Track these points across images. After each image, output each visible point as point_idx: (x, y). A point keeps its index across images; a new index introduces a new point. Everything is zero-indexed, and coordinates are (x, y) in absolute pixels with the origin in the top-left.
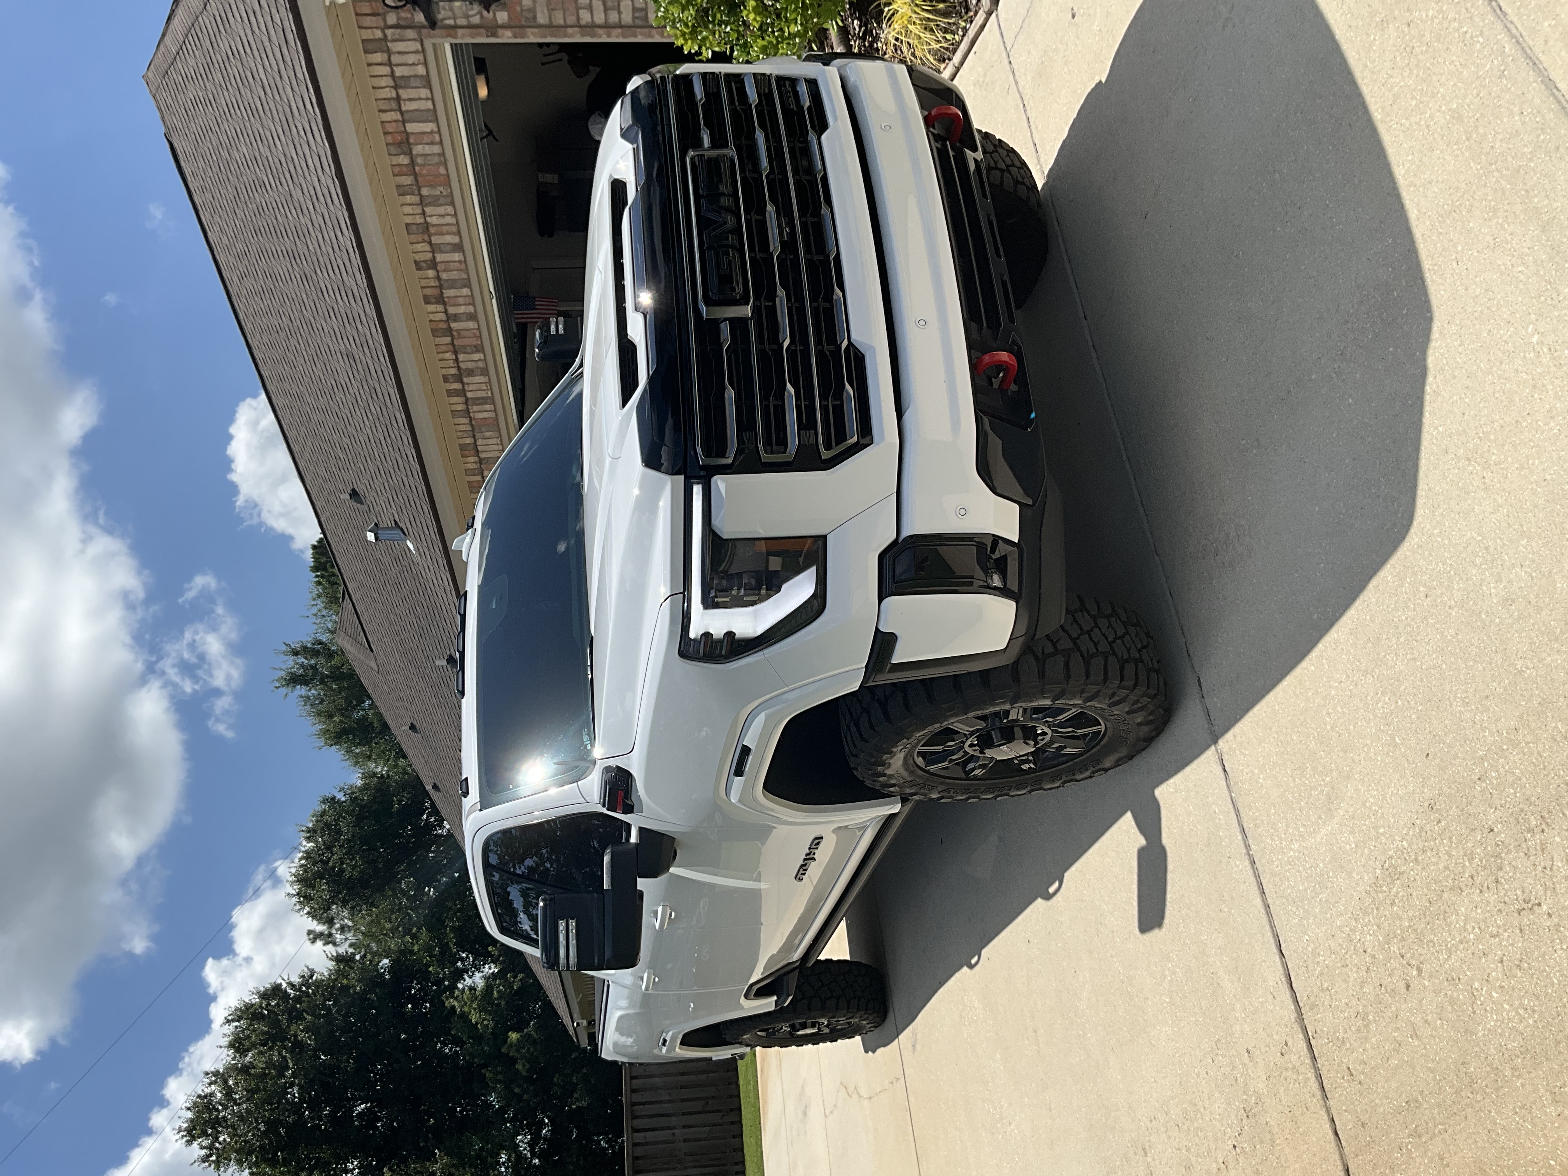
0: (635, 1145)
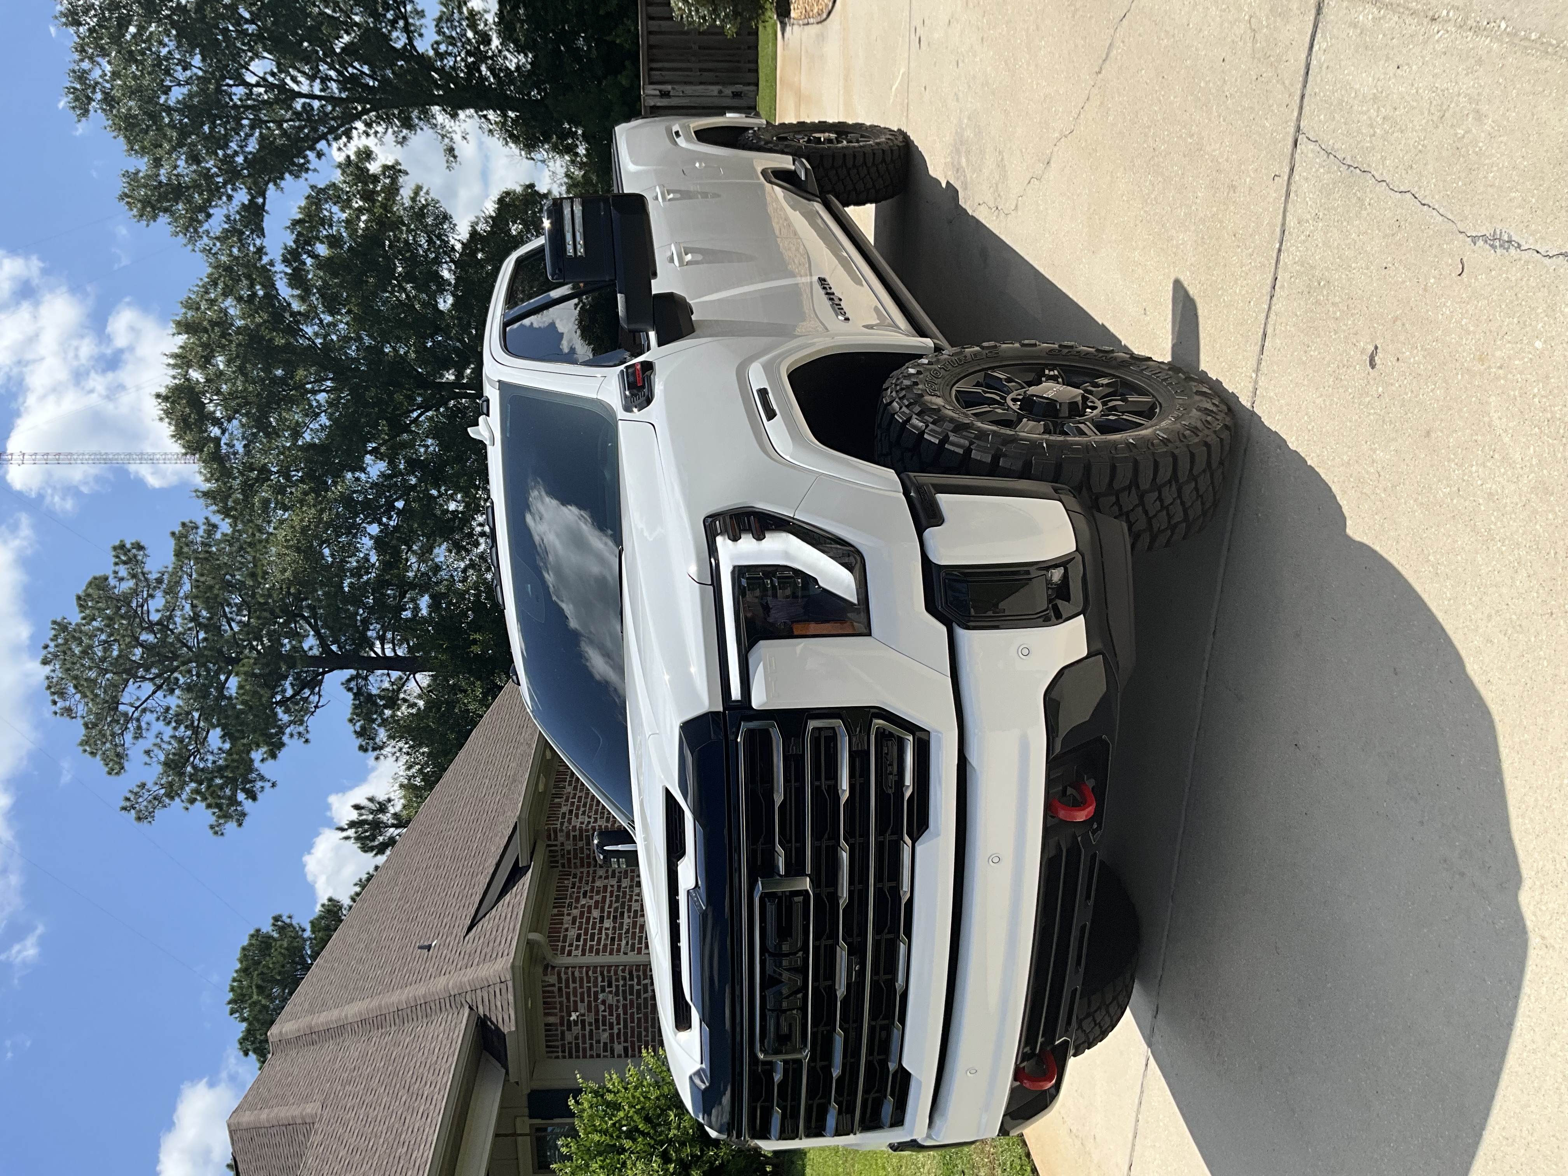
0: (650, 33)
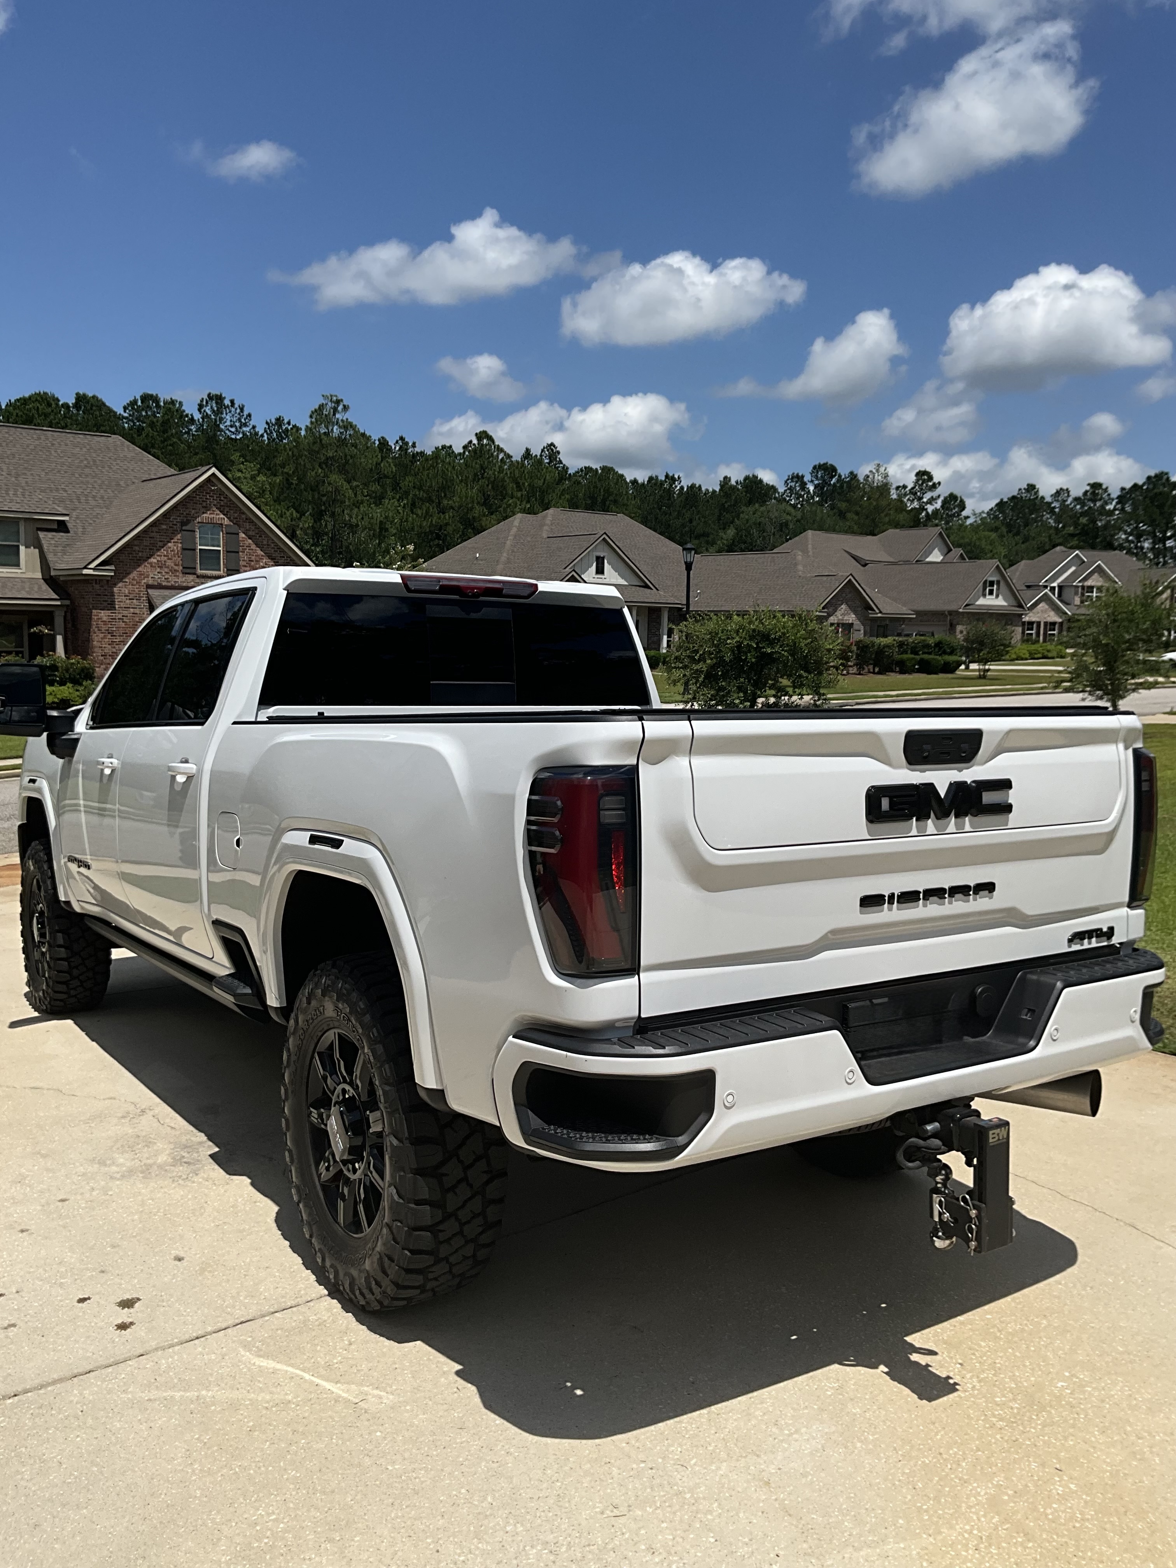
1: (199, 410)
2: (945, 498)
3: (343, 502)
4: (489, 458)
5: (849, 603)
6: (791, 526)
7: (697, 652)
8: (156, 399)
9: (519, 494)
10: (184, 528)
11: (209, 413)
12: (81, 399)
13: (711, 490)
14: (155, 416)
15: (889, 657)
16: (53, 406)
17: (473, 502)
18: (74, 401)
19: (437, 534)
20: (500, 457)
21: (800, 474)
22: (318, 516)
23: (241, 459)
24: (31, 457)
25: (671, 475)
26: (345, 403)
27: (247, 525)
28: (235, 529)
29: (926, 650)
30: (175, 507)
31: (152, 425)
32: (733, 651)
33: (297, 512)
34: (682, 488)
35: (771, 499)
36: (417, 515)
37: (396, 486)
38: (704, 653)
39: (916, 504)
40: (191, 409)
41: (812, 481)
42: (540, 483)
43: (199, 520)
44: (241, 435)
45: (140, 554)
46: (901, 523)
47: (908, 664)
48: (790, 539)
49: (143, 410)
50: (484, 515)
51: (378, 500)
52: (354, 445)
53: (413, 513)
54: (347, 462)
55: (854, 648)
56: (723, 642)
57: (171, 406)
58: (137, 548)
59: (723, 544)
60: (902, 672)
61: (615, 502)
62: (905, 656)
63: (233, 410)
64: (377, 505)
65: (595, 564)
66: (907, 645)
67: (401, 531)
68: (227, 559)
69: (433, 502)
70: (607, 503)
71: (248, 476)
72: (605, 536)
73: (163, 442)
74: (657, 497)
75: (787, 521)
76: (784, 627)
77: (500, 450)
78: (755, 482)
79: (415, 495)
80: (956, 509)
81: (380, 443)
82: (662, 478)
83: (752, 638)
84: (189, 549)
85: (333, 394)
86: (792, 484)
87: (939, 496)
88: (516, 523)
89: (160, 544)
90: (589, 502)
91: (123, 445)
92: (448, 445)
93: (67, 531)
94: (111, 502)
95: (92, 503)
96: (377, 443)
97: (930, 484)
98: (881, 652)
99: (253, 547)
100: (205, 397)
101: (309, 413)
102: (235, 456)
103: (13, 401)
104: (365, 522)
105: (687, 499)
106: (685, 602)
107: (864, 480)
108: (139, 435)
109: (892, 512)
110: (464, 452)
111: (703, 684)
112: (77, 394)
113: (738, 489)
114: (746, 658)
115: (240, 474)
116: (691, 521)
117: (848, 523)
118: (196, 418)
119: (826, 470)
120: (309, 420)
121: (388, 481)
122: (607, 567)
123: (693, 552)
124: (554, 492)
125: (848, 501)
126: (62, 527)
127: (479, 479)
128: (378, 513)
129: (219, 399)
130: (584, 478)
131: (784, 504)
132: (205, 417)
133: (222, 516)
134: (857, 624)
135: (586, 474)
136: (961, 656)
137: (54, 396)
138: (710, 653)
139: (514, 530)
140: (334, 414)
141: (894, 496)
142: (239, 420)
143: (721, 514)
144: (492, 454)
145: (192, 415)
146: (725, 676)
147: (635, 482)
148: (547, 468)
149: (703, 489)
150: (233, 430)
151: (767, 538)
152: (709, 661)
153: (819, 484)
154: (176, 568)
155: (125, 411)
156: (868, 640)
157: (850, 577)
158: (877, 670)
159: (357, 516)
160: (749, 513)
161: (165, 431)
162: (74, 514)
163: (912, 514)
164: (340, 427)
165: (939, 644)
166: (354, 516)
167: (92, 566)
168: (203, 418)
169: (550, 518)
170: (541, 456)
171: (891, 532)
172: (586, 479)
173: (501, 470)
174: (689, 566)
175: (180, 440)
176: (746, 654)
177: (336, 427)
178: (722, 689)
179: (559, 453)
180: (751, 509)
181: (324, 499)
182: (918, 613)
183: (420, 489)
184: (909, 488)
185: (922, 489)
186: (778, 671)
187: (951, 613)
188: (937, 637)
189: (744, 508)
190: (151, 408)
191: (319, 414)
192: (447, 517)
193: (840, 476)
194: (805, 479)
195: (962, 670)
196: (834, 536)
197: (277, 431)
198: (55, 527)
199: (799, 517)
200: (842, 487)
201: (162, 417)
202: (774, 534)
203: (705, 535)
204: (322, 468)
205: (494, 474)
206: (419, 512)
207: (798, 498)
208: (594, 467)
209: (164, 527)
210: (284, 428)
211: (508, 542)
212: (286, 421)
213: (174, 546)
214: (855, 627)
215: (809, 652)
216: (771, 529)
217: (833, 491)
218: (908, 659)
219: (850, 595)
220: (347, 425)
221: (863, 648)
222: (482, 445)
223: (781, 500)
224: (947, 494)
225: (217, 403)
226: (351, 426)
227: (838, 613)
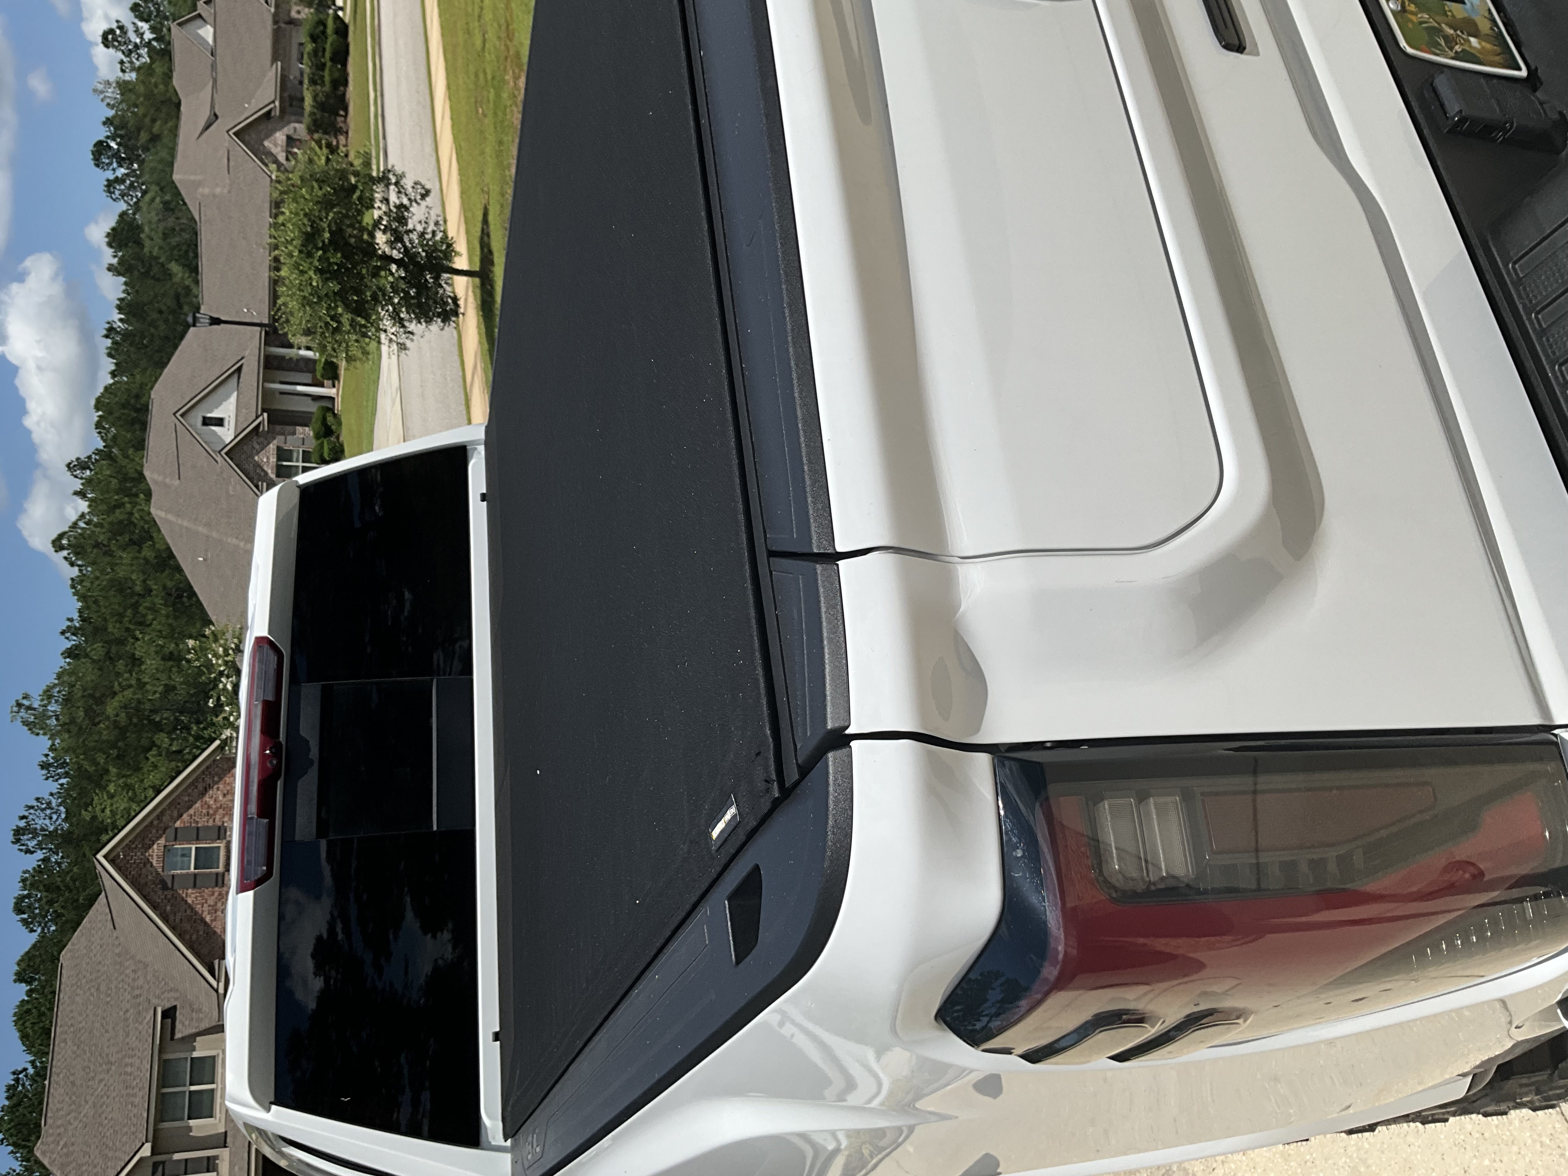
1: (32, 853)
2: (136, 17)
3: (139, 702)
4: (84, 538)
5: (263, 136)
6: (167, 197)
7: (327, 324)
8: (20, 900)
9: (128, 506)
10: (170, 885)
11: (35, 842)
12: (20, 978)
13: (124, 287)
14: (41, 899)
15: (327, 96)
16: (30, 1006)
17: (137, 558)
18: (24, 985)
19: (176, 598)
20: (83, 525)
21: (106, 183)
22: (158, 727)
23: (90, 809)
24: (86, 1048)
25: (105, 332)
26: (21, 697)
27: (165, 819)
28: (170, 832)
29: (320, 54)
30: (145, 898)
31: (50, 903)
32: (327, 279)
33: (150, 749)
34: (121, 320)
35: (135, 219)
36: (154, 619)
37: (121, 642)
38: (329, 316)
39: (144, 51)
40: (32, 861)
41: (114, 170)
42: (114, 481)
43: (160, 870)
44: (62, 809)
45: (201, 933)
46: (166, 71)
47: (336, 75)
48: (183, 200)
49: (33, 912)
50: (154, 545)
51: (135, 662)
52: (72, 686)
53: (150, 625)
54: (91, 696)
55: (316, 136)
56: (315, 291)
57: (28, 883)
58: (194, 936)
59: (189, 277)
60: (346, 84)
61: (137, 397)
62: (327, 79)
63: (31, 817)
64: (142, 663)
65: (213, 428)
66: (313, 74)
67: (172, 637)
68: (205, 840)
69: (137, 602)
70: (138, 406)
71: (109, 801)
72: (178, 415)
73: (71, 891)
74: (132, 349)
75: (162, 202)
76: (297, 214)
77: (75, 525)
78: (114, 236)
79: (130, 622)
80: (150, 5)
81: (69, 657)
82: (109, 342)
83: (310, 255)
84: (195, 881)
85: (10, 711)
86: (117, 192)
87: (134, 24)
88: (162, 514)
89: (189, 912)
90: (137, 427)
91: (71, 951)
92: (70, 582)
93: (175, 1007)
94: (140, 962)
95: (140, 982)
96: (68, 660)
97: (118, 32)
98: (321, 106)
99: (191, 811)
100: (17, 846)
101: (34, 736)
102: (86, 816)
103: (25, 1048)
104: (163, 677)
105: (134, 316)
106: (258, 328)
107: (112, 109)
108: (64, 916)
109: (153, 80)
110: (79, 566)
111: (367, 318)
112: (15, 981)
113: (123, 256)
114: (336, 264)
115: (108, 811)
116: (161, 312)
117: (166, 132)
118: (42, 856)
119: (100, 150)
120: (41, 737)
121: (114, 649)
122: (215, 414)
123: (198, 315)
124: (125, 467)
125: (139, 130)
126: (169, 1014)
127: (110, 550)
128: (151, 664)
129: (18, 833)
130: (108, 430)
131: (141, 204)
132: (40, 846)
133: (155, 846)
134: (288, 130)
135: (104, 428)
136: (328, 15)
137: (18, 1006)
138: (329, 308)
139: (170, 517)
140: (34, 709)
141: (134, 75)
142: (43, 810)
143: (153, 278)
144: (80, 534)
145: (38, 861)
146: (358, 292)
147: (113, 374)
148: (96, 473)
149: (123, 295)
150: (55, 817)
151: (183, 227)
152: (340, 310)
153: (118, 162)
154: (216, 894)
155: (35, 931)
156: (307, 119)
157: (231, 133)
158: (342, 113)
159: (154, 685)
160: (152, 246)
161: (58, 888)
162: (155, 1001)
163: (155, 57)
164: (50, 703)
165: (314, 38)
166: (155, 689)
167: (214, 983)
168: (42, 849)
169: (156, 476)
170: (82, 478)
171: (176, 82)
172: (110, 428)
173: (99, 525)
174: (215, 321)
175: (68, 873)
176: (330, 264)
177: (49, 708)
178: (375, 298)
179: (78, 459)
180: (147, 243)
181: (135, 720)
182: (274, 59)
183: (121, 615)
184: (123, 57)
185: (125, 43)
186: (352, 226)
187: (276, 22)
188: (304, 38)
189: (146, 250)
190: (31, 904)
191: (37, 724)
192: (156, 587)
193: (108, 137)
194: (112, 177)
195: (345, 14)
196: (180, 148)
197: (57, 767)
198: (169, 1021)
199: (157, 188)
200: (121, 137)
201: (40, 891)
202: (178, 218)
203: (177, 297)
204: (99, 723)
205: (104, 533)
206: (150, 617)
207: (135, 188)
208: (96, 419)
209: (168, 908)
210: (52, 761)
211: (185, 524)
212: (45, 759)
213: (191, 896)
214: (291, 132)
215: (329, 186)
216: (171, 222)
217: (126, 147)
218: (331, 75)
219: (253, 136)
220: (48, 695)
221: (315, 127)
222: (69, 545)
223: (137, 207)
224: (132, 15)
225: (23, 835)
226: (47, 691)
227: (274, 150)
